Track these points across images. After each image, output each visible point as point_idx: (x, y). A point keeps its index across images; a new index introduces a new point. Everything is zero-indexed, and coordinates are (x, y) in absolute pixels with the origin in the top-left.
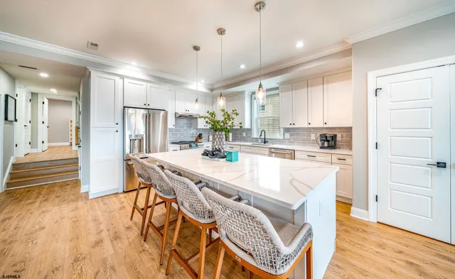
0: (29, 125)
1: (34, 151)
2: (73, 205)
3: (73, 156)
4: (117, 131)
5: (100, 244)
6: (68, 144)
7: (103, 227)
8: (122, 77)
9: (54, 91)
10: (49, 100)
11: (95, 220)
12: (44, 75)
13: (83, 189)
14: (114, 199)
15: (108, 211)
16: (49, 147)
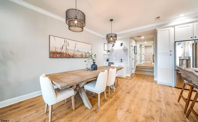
0: (140, 55)
1: (141, 63)
2: (151, 83)
3: (152, 66)
4: (171, 55)
5: (160, 102)
6: (151, 62)
7: (161, 96)
8: (174, 26)
9: (146, 42)
10: (145, 46)
11: (159, 92)
12: (143, 38)
13: (155, 79)
14: (169, 88)
15: (165, 92)
16: (145, 63)
